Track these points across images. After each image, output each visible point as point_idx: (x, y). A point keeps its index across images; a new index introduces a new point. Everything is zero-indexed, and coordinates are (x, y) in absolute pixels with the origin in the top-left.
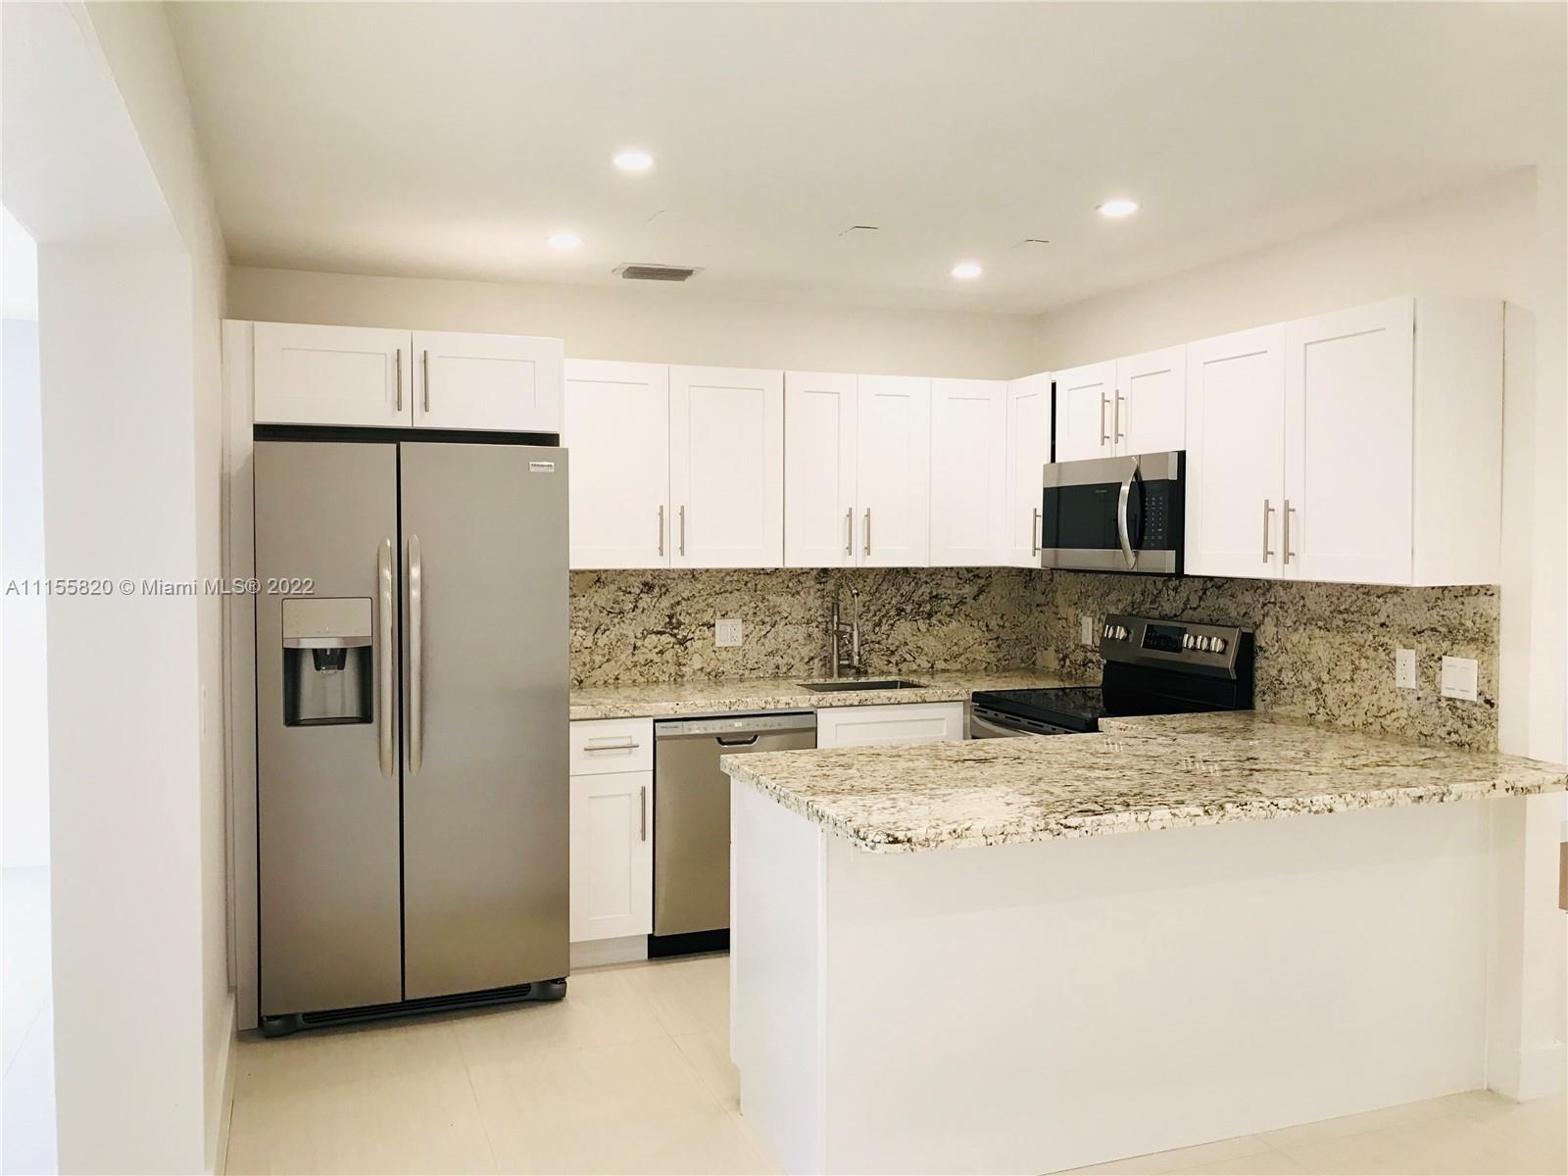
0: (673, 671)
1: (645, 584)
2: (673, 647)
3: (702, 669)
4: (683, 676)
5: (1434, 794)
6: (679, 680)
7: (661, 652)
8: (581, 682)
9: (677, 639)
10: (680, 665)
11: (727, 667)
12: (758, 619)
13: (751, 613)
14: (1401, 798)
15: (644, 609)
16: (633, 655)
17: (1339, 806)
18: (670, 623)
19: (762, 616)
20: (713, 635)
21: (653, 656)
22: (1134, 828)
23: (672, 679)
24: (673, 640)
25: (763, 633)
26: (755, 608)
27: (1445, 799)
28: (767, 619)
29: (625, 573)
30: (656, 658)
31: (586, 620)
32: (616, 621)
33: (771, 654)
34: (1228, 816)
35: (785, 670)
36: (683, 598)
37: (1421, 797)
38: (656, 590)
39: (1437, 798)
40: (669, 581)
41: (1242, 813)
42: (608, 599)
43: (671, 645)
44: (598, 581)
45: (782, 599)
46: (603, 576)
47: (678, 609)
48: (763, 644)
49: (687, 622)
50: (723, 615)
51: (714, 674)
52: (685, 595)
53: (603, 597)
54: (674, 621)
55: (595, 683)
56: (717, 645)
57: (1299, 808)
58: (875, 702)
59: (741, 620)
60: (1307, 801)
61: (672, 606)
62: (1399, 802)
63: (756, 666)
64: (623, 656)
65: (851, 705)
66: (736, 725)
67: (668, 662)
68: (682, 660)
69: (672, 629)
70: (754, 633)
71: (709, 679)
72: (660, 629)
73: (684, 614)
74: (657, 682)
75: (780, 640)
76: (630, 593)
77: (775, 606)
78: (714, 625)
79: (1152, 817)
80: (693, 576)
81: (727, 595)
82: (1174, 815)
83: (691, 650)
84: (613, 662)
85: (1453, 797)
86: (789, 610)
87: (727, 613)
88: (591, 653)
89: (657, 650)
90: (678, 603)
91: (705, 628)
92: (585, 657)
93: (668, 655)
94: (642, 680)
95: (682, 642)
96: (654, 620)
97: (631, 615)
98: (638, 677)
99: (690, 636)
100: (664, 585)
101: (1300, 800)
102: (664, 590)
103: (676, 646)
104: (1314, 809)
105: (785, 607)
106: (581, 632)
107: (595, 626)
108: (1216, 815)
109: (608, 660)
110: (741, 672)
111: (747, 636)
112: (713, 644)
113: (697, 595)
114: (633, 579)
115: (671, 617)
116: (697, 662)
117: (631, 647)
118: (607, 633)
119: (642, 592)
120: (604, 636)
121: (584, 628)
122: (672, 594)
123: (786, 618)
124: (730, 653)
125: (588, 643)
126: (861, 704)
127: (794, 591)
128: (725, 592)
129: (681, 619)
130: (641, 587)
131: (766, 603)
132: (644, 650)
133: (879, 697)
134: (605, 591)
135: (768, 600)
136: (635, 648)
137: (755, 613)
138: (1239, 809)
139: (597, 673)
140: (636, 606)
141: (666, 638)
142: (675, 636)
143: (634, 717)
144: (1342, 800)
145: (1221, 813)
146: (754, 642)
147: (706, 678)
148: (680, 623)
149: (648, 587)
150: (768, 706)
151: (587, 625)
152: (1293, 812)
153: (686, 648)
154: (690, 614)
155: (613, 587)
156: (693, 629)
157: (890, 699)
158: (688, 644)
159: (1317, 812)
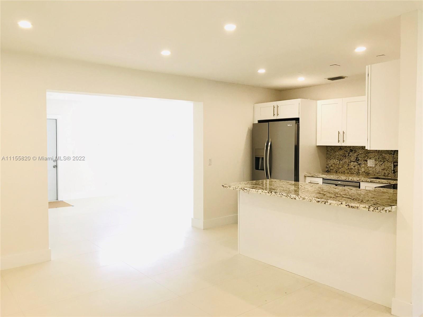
0: (357, 171)
1: (351, 150)
2: (357, 166)
3: (364, 172)
4: (359, 173)
5: (323, 201)
6: (358, 174)
7: (354, 166)
8: (336, 171)
9: (358, 164)
10: (359, 170)
11: (371, 172)
12: (379, 160)
13: (377, 158)
14: (313, 200)
15: (350, 156)
16: (348, 166)
17: (297, 198)
18: (356, 159)
19: (381, 159)
20: (367, 163)
21: (352, 167)
22: (255, 192)
23: (357, 173)
24: (357, 164)
25: (381, 164)
26: (379, 157)
27: (326, 203)
28: (382, 160)
29: (346, 147)
30: (353, 168)
31: (338, 157)
32: (344, 158)
33: (383, 169)
34: (272, 194)
35: (387, 174)
36: (360, 154)
37: (319, 201)
38: (353, 151)
39: (323, 203)
40: (356, 149)
41: (275, 195)
42: (342, 153)
43: (356, 165)
44: (340, 149)
45: (386, 155)
46: (342, 148)
47: (359, 156)
48: (381, 167)
49: (361, 159)
50: (370, 158)
51: (367, 173)
52: (360, 153)
53: (341, 152)
54: (358, 159)
55: (340, 172)
56: (368, 166)
57: (288, 196)
58: (375, 182)
59: (374, 160)
60: (290, 195)
61: (357, 155)
62: (313, 201)
63: (379, 172)
64: (346, 167)
65: (368, 182)
66: (339, 182)
67: (356, 169)
68: (359, 169)
69: (357, 161)
70: (378, 164)
71: (366, 174)
72: (354, 161)
73: (360, 157)
74: (353, 173)
75: (386, 166)
76: (347, 152)
77: (384, 157)
78: (367, 161)
79: (258, 191)
80: (362, 148)
81: (371, 153)
82: (262, 192)
83: (361, 167)
84: (343, 168)
85: (328, 203)
86: (388, 158)
87: (371, 158)
88: (339, 165)
89: (353, 166)
90: (359, 155)
91: (365, 161)
92: (338, 166)
93: (356, 167)
94: (350, 173)
95: (359, 164)
96: (353, 159)
97: (347, 157)
98: (349, 172)
99: (361, 163)
100: (355, 150)
101: (288, 195)
102: (355, 151)
103: (358, 165)
104: (291, 197)
105: (387, 157)
106: (337, 160)
107: (340, 159)
108: (270, 194)
109: (342, 167)
110: (375, 173)
111: (376, 164)
112: (367, 166)
113: (363, 153)
114: (348, 149)
115: (357, 158)
116: (363, 170)
117: (347, 165)
118: (342, 161)
119: (350, 152)
120: (342, 162)
121: (337, 159)
122: (357, 152)
123: (388, 160)
124: (371, 169)
125: (338, 163)
126: (371, 182)
127: (390, 153)
128: (370, 152)
129: (359, 159)
130: (350, 150)
131: (382, 156)
132: (351, 166)
133: (376, 181)
134: (342, 151)
135: (382, 155)
136: (348, 165)
137: (379, 158)
138: (275, 193)
139: (340, 170)
140: (349, 155)
141: (355, 163)
142: (357, 163)
143: (317, 177)
144: (298, 197)
145: (271, 193)
146: (378, 166)
147: (365, 174)
148: (359, 160)
149: (351, 151)
150: (347, 179)
151: (338, 159)
152: (286, 197)
153: (360, 166)
154: (361, 158)
155: (343, 150)
156: (362, 161)
157: (379, 182)
158: (361, 165)
159: (292, 198)
